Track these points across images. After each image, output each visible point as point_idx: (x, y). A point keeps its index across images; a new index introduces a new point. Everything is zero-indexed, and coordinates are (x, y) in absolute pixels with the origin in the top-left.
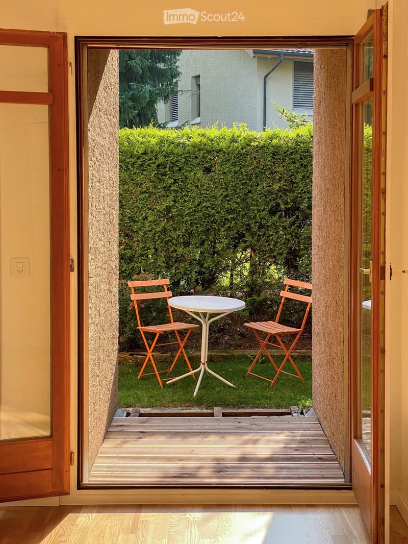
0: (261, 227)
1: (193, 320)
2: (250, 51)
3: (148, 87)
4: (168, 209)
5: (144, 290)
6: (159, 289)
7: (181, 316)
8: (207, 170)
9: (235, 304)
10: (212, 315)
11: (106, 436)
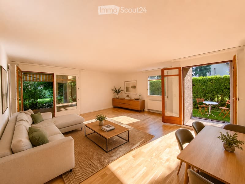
0: (223, 91)
1: (208, 105)
2: (225, 63)
3: (205, 71)
4: (204, 88)
5: (199, 100)
6: (202, 100)
7: (205, 104)
8: (211, 82)
9: (216, 103)
10: (211, 105)
11: (190, 119)
